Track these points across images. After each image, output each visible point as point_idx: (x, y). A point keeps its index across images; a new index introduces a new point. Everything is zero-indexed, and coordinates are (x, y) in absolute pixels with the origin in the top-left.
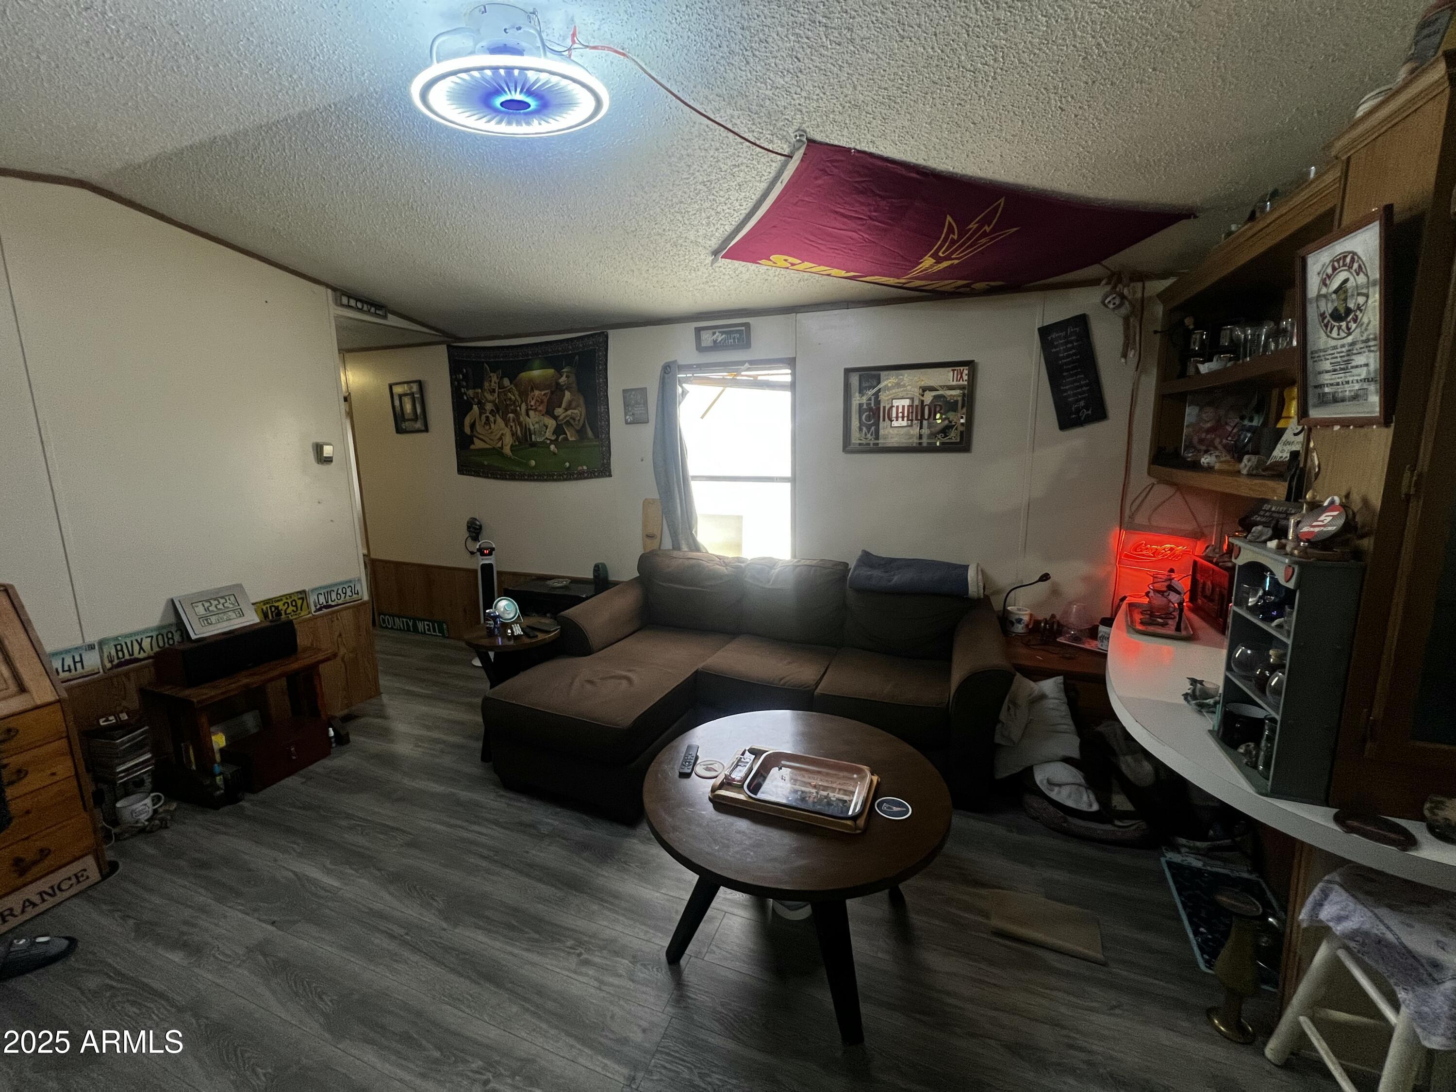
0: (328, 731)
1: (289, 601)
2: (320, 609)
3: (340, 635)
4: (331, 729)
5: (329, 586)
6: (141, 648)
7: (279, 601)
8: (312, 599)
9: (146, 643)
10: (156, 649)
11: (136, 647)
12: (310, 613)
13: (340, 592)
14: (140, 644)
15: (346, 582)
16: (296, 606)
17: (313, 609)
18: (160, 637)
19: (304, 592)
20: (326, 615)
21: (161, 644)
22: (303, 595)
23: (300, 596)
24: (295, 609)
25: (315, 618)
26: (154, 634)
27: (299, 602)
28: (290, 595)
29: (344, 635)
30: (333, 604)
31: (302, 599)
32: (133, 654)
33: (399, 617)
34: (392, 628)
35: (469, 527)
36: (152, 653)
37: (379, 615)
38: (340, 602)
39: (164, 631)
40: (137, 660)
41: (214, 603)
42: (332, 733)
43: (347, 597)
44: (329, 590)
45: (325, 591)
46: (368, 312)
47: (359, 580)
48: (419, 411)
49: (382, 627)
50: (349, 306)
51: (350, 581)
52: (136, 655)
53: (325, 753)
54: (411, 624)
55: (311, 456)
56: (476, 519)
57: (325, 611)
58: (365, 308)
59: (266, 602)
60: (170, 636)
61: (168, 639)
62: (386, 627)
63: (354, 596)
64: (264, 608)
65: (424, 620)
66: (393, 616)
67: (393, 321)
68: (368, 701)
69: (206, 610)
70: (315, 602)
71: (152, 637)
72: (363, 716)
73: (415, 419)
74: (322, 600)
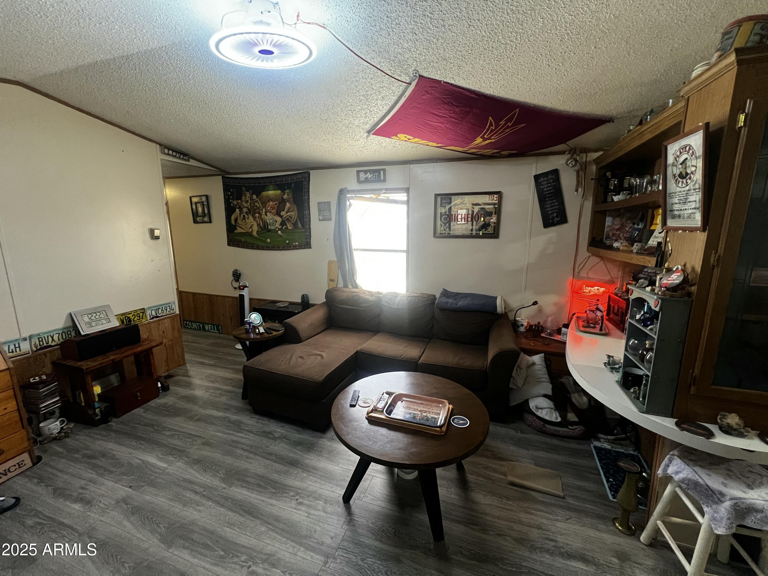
0: (157, 384)
1: (136, 314)
2: (153, 318)
3: (164, 332)
4: (159, 383)
5: (158, 306)
6: (53, 340)
7: (130, 314)
8: (148, 312)
9: (56, 337)
10: (61, 340)
11: (50, 339)
12: (147, 320)
13: (163, 309)
14: (52, 337)
15: (167, 304)
16: (139, 317)
17: (149, 318)
18: (64, 334)
19: (144, 309)
20: (156, 321)
21: (64, 337)
22: (143, 311)
23: (142, 311)
24: (139, 318)
25: (149, 323)
26: (60, 332)
27: (141, 315)
28: (136, 311)
29: (165, 333)
30: (159, 315)
31: (143, 312)
32: (48, 343)
33: (195, 322)
34: (191, 328)
35: (233, 275)
36: (59, 343)
37: (184, 321)
38: (164, 314)
39: (66, 331)
40: (51, 346)
41: (94, 315)
42: (159, 385)
43: (168, 312)
44: (157, 308)
45: (155, 308)
46: (179, 158)
47: (174, 303)
48: (206, 211)
49: (185, 328)
50: (168, 154)
51: (169, 303)
52: (50, 343)
53: (157, 396)
54: (201, 326)
55: (148, 235)
56: (237, 270)
57: (155, 319)
58: (178, 155)
59: (122, 315)
60: (69, 333)
61: (68, 335)
62: (188, 328)
63: (171, 311)
64: (122, 318)
65: (208, 324)
66: (191, 322)
67: (192, 163)
68: (179, 368)
69: (90, 318)
70: (149, 315)
71: (59, 333)
72: (177, 376)
73: (204, 215)
74: (154, 313)
